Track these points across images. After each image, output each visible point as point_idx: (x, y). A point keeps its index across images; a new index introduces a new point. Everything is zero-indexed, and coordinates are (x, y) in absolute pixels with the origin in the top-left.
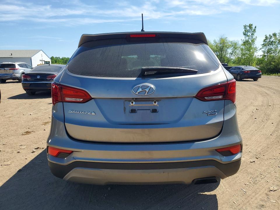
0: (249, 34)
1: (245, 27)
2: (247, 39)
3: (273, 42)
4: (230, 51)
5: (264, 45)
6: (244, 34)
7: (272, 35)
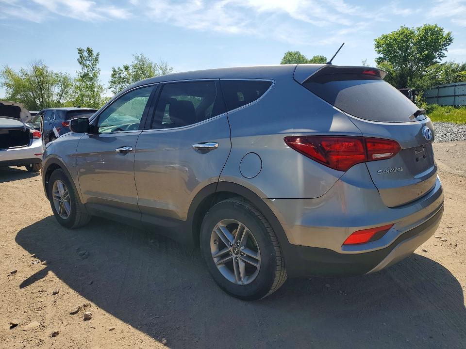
0: (88, 63)
1: (80, 51)
2: (86, 71)
3: (124, 78)
4: (56, 90)
5: (113, 82)
6: (80, 63)
7: (122, 68)
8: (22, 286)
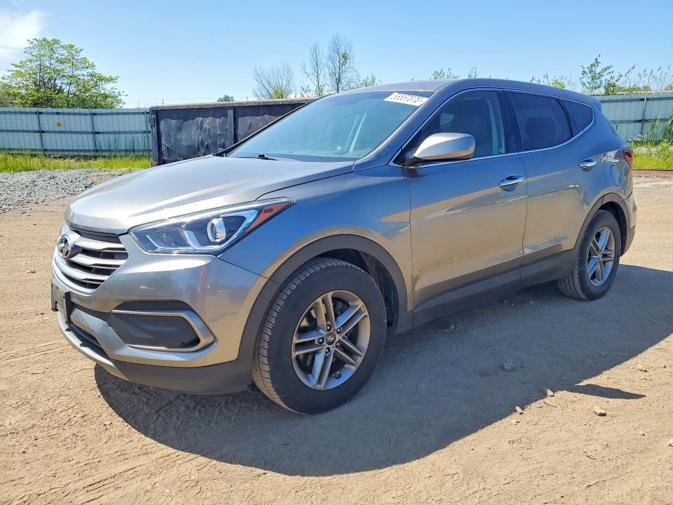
8: (644, 396)
